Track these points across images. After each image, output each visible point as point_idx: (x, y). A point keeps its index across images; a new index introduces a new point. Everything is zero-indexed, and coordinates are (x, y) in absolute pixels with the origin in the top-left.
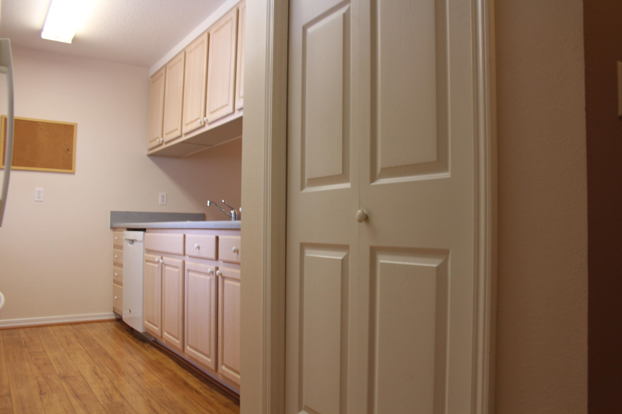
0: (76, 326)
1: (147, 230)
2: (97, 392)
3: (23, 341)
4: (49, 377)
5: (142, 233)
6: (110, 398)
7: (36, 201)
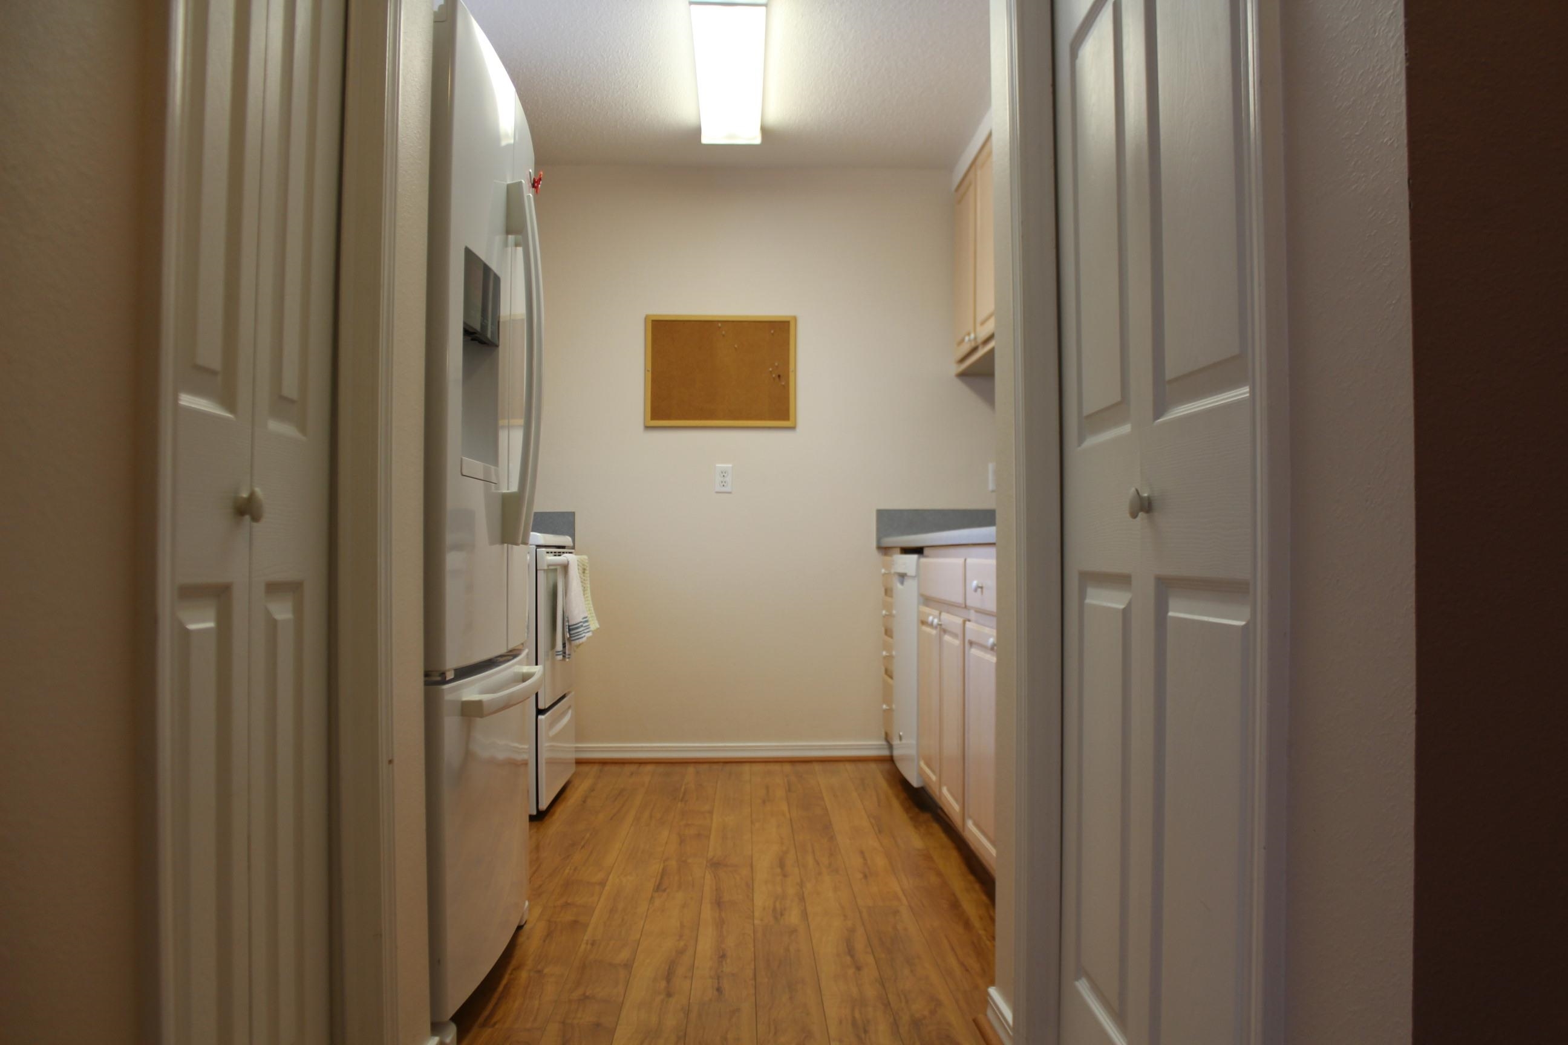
0: (801, 768)
1: (926, 551)
2: (761, 899)
3: (683, 787)
4: (690, 861)
5: (914, 557)
6: (778, 914)
7: (717, 492)
